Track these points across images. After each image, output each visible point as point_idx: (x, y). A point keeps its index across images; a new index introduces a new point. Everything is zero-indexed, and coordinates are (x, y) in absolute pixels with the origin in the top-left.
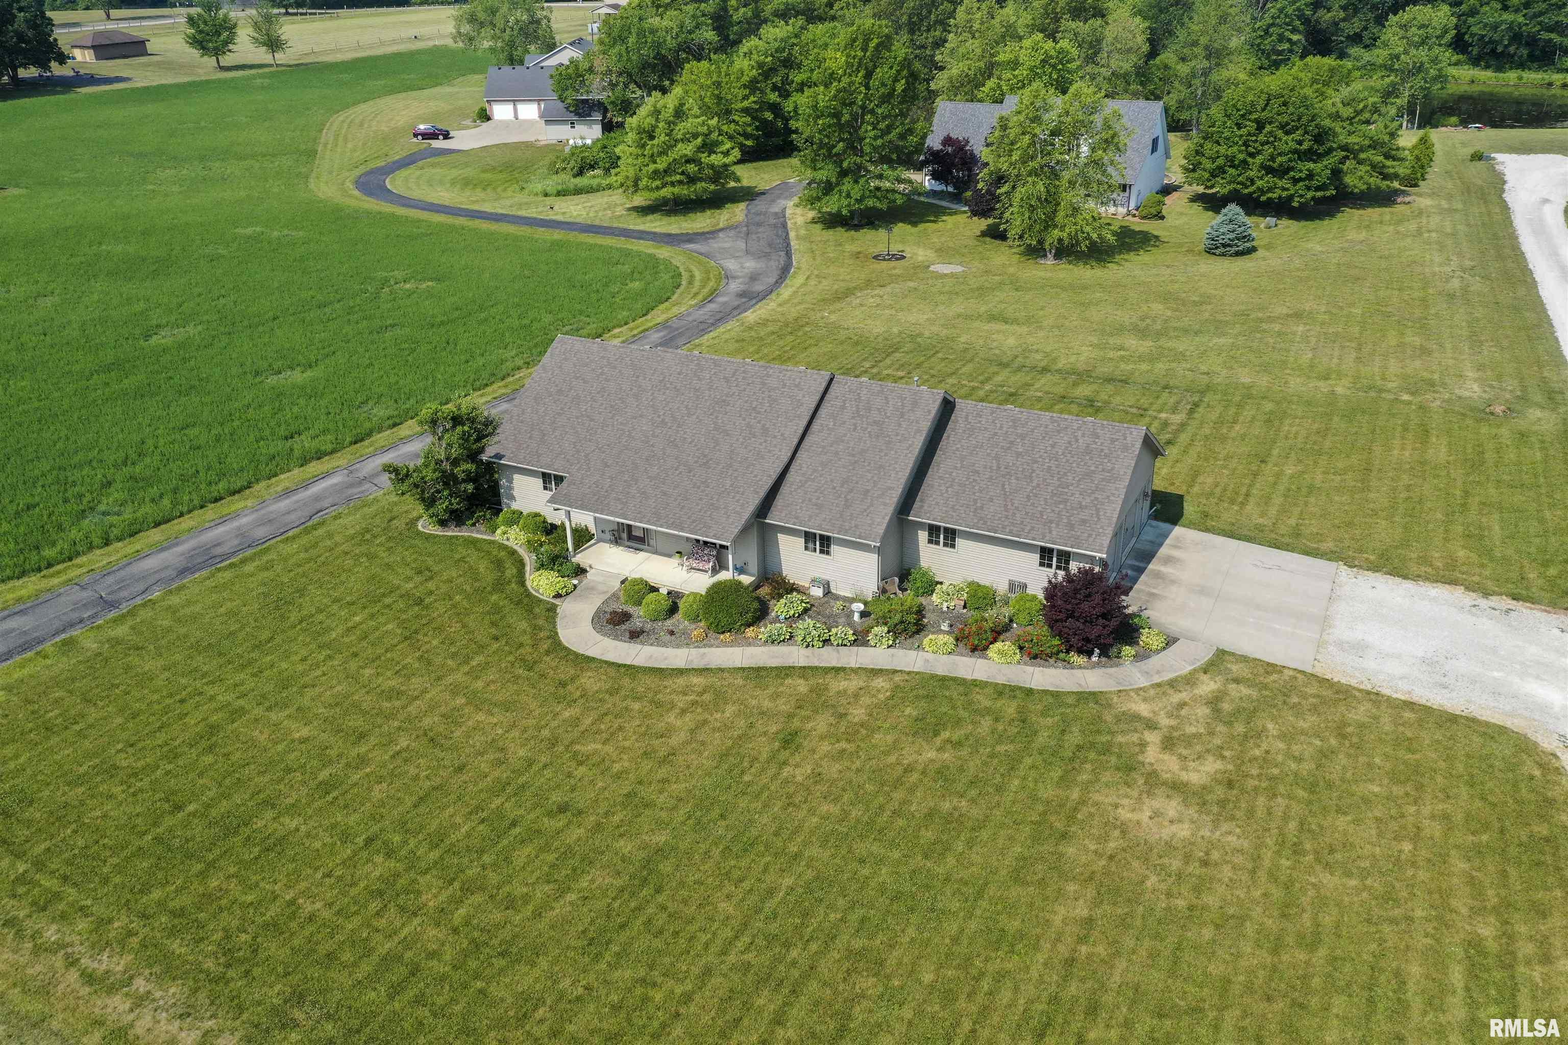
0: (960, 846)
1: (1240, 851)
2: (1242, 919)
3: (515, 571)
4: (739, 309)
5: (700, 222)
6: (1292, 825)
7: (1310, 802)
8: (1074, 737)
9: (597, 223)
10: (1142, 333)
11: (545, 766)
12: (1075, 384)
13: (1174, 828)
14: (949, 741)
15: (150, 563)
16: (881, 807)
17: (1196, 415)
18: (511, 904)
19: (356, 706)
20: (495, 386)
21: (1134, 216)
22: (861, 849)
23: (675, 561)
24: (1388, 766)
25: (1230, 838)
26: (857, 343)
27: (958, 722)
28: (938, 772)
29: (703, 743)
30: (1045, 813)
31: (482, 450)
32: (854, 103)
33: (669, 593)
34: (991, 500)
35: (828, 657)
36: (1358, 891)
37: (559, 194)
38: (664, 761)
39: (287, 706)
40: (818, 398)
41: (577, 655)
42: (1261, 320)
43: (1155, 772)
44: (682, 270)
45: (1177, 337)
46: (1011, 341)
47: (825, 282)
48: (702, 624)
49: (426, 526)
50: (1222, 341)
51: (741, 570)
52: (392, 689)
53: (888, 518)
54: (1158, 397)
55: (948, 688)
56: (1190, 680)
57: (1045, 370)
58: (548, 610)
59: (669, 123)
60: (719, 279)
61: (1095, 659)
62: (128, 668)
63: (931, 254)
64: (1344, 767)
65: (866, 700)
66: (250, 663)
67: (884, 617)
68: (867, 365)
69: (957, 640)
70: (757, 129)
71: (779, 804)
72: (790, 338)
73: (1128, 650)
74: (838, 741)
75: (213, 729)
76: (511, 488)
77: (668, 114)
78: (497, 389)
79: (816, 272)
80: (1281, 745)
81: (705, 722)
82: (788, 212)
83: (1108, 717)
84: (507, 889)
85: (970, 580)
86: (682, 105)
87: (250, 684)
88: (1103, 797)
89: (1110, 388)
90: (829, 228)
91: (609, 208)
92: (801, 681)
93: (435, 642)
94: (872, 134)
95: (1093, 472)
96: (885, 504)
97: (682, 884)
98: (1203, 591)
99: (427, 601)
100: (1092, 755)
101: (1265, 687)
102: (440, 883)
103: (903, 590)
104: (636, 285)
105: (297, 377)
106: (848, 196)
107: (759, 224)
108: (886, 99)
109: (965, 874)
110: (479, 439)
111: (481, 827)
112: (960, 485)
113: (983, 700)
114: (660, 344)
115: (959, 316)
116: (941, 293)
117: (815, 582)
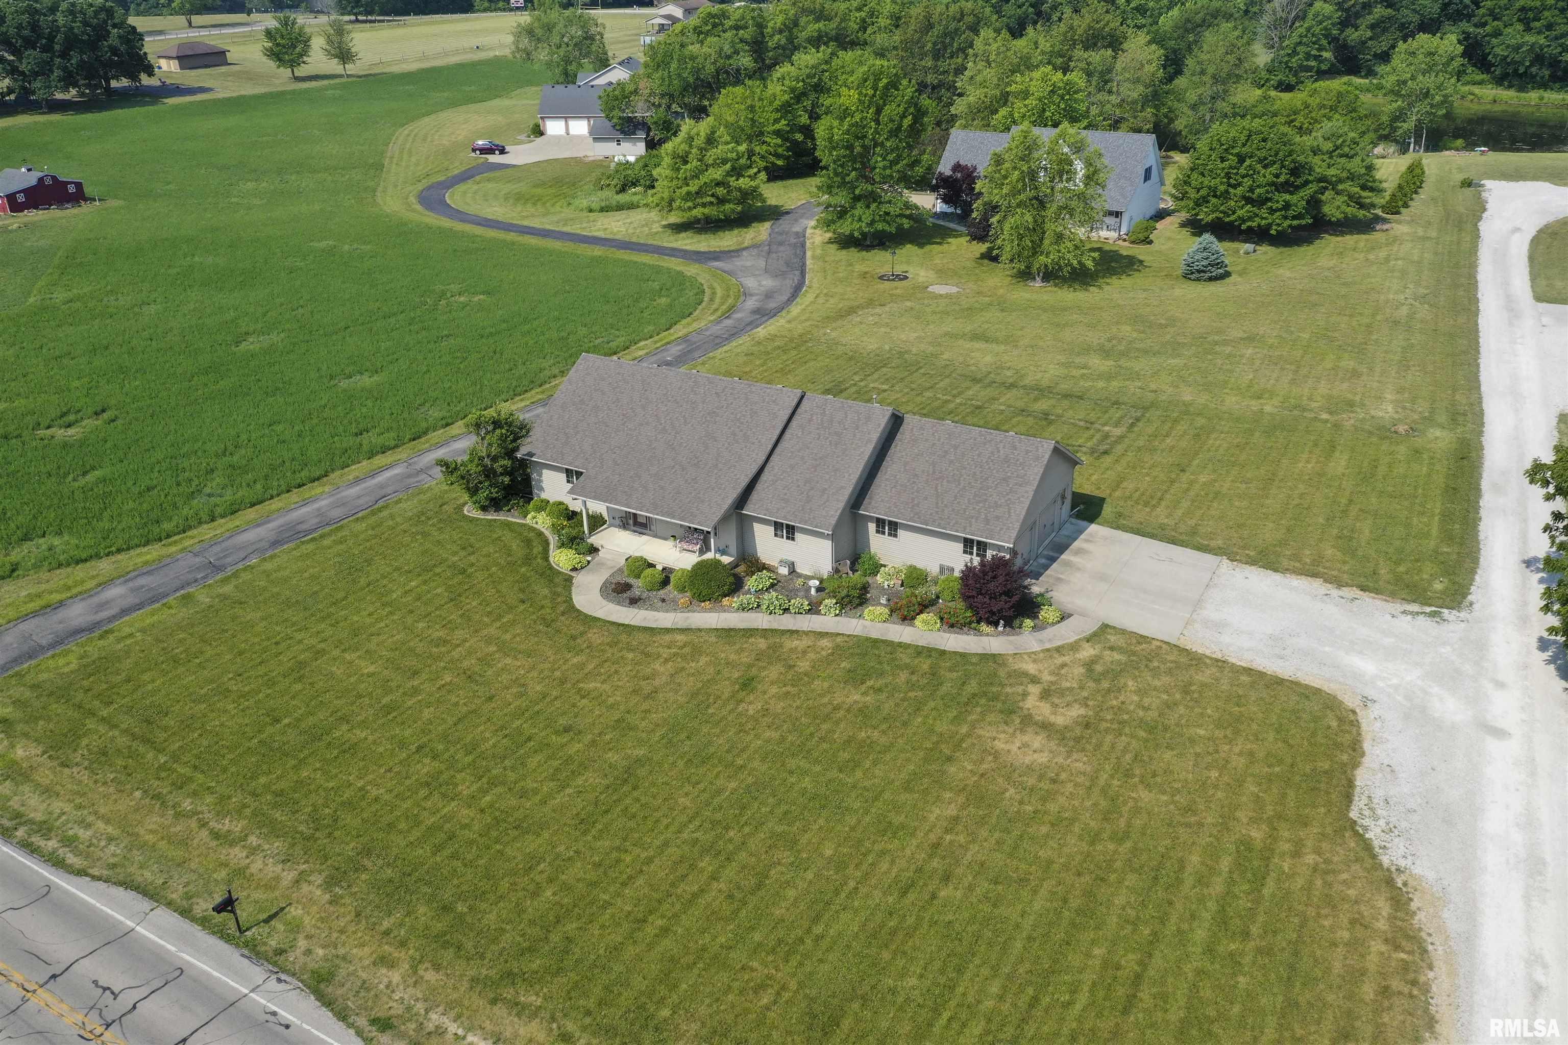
0: (868, 764)
1: (1084, 774)
2: (1073, 821)
3: (541, 549)
4: (753, 325)
5: (727, 240)
6: (1128, 757)
7: (1147, 741)
8: (973, 686)
9: (634, 240)
10: (1106, 353)
11: (556, 698)
12: (1036, 400)
13: (1036, 756)
14: (872, 687)
15: (251, 536)
16: (812, 735)
17: (1136, 429)
18: (524, 794)
19: (412, 650)
20: (533, 392)
21: (1125, 240)
22: (792, 763)
23: (670, 543)
24: (1216, 715)
25: (1077, 764)
26: (851, 358)
27: (882, 674)
28: (860, 710)
29: (679, 684)
30: (938, 742)
31: (517, 449)
32: (865, 136)
33: (664, 569)
34: (926, 499)
35: (787, 622)
36: (1167, 804)
37: (602, 210)
38: (648, 697)
39: (358, 650)
40: (790, 411)
41: (586, 616)
42: (1216, 343)
43: (1030, 715)
44: (705, 287)
45: (1136, 357)
46: (988, 359)
47: (832, 301)
48: (688, 594)
49: (473, 511)
50: (1176, 361)
51: (723, 552)
52: (440, 638)
53: (840, 511)
54: (1106, 412)
55: (878, 648)
56: (1074, 647)
57: (1012, 386)
58: (566, 580)
59: (701, 149)
60: (737, 298)
61: (1000, 629)
62: (234, 618)
63: (932, 275)
64: (1181, 716)
65: (811, 656)
66: (329, 616)
67: (834, 592)
68: (857, 378)
69: (892, 611)
70: (788, 149)
71: (733, 730)
72: (794, 353)
73: (1028, 622)
74: (785, 686)
75: (302, 665)
76: (541, 481)
77: (699, 141)
78: (535, 394)
79: (825, 291)
80: (1136, 698)
81: (683, 669)
82: (809, 231)
83: (1002, 673)
84: (522, 784)
85: (909, 563)
86: (713, 133)
87: (329, 632)
88: (986, 732)
89: (1066, 403)
90: (843, 248)
91: (647, 224)
92: (763, 640)
93: (474, 604)
94: (881, 165)
96: (838, 500)
97: (653, 784)
98: (1102, 577)
99: (470, 570)
100: (983, 701)
101: (1134, 653)
102: (472, 779)
103: (854, 571)
105: (366, 381)
106: (860, 220)
107: (781, 244)
108: (895, 133)
109: (867, 783)
110: (515, 440)
111: (505, 741)
112: (902, 486)
113: (904, 658)
114: (679, 356)
115: (946, 334)
116: (934, 312)
117: (782, 562)
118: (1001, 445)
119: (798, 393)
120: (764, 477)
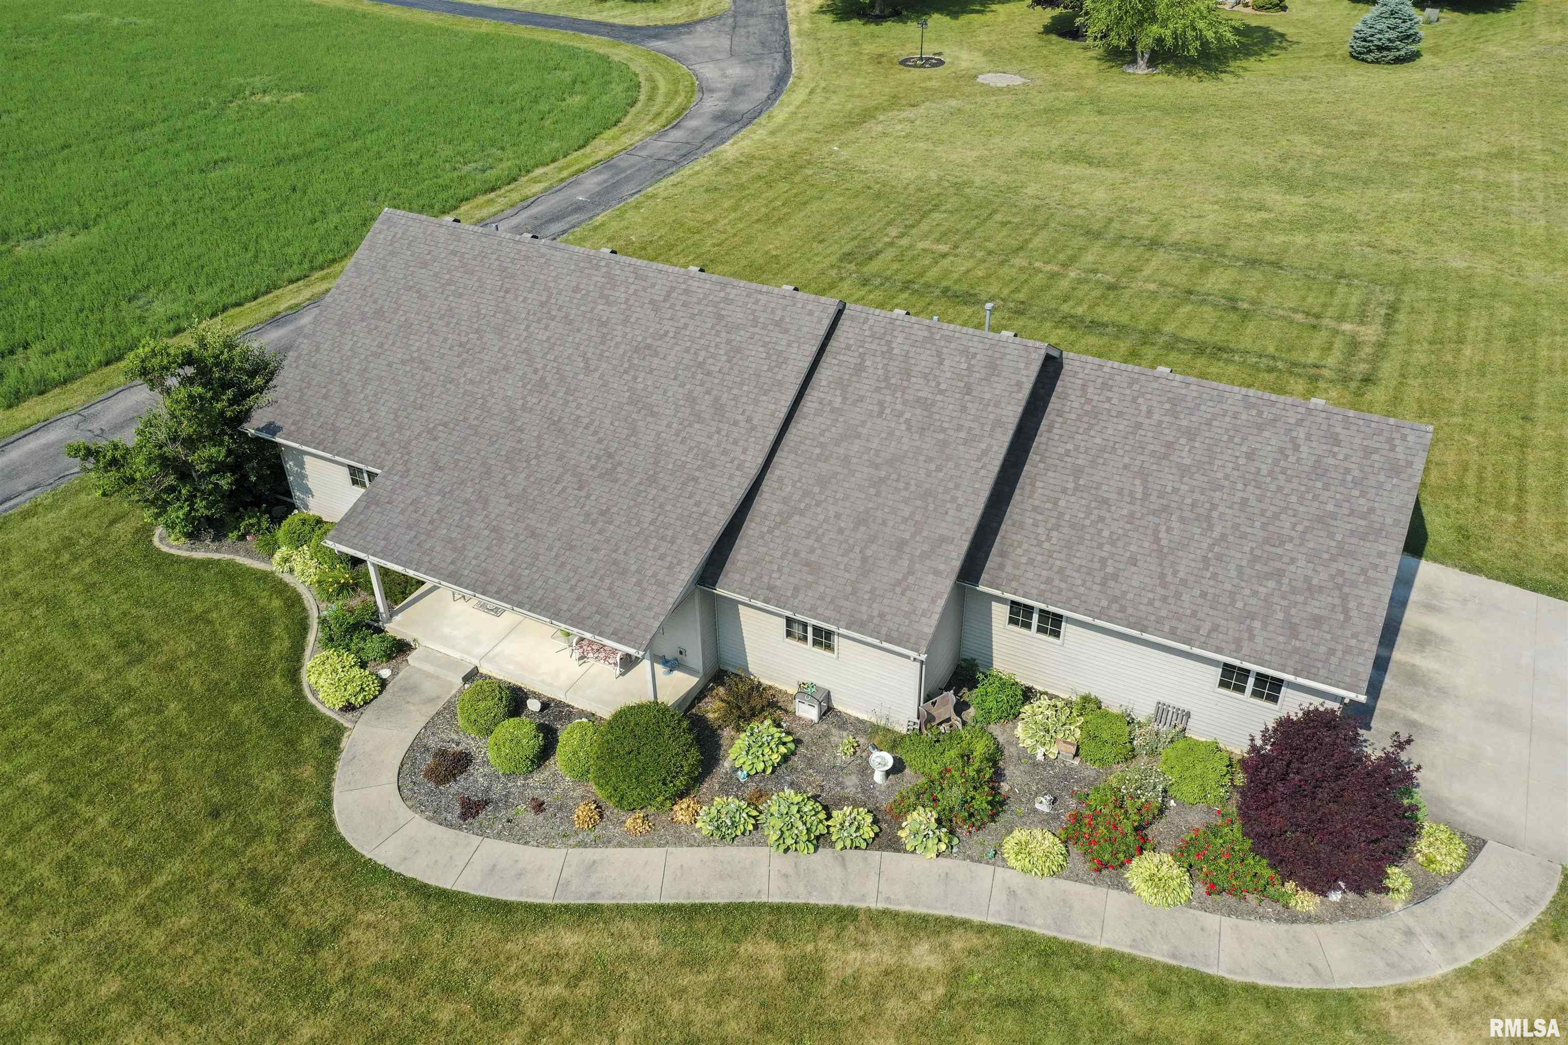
3: (287, 644)
4: (716, 138)
5: (673, 10)
9: (540, 10)
10: (1289, 183)
12: (1203, 270)
17: (1399, 327)
21: (1246, 5)
26: (878, 196)
31: (244, 416)
33: (546, 707)
34: (1133, 561)
35: (825, 879)
40: (814, 348)
41: (357, 860)
42: (1456, 164)
44: (642, 78)
45: (1339, 190)
46: (1100, 194)
47: (835, 99)
48: (597, 785)
49: (165, 538)
50: (1404, 196)
51: (670, 665)
53: (941, 602)
54: (1331, 294)
55: (1058, 976)
57: (1154, 244)
58: (325, 742)
61: (1336, 898)
63: (978, 59)
67: (931, 787)
68: (893, 232)
69: (1067, 841)
72: (784, 186)
73: (1396, 875)
76: (303, 477)
89: (1256, 276)
90: (842, 19)
92: (773, 949)
95: (1334, 516)
96: (937, 573)
98: (1501, 715)
103: (964, 714)
107: (750, 14)
112: (1073, 526)
114: (599, 193)
115: (1023, 152)
116: (996, 116)
117: (805, 690)
118: (1301, 433)
119: (830, 303)
120: (763, 503)
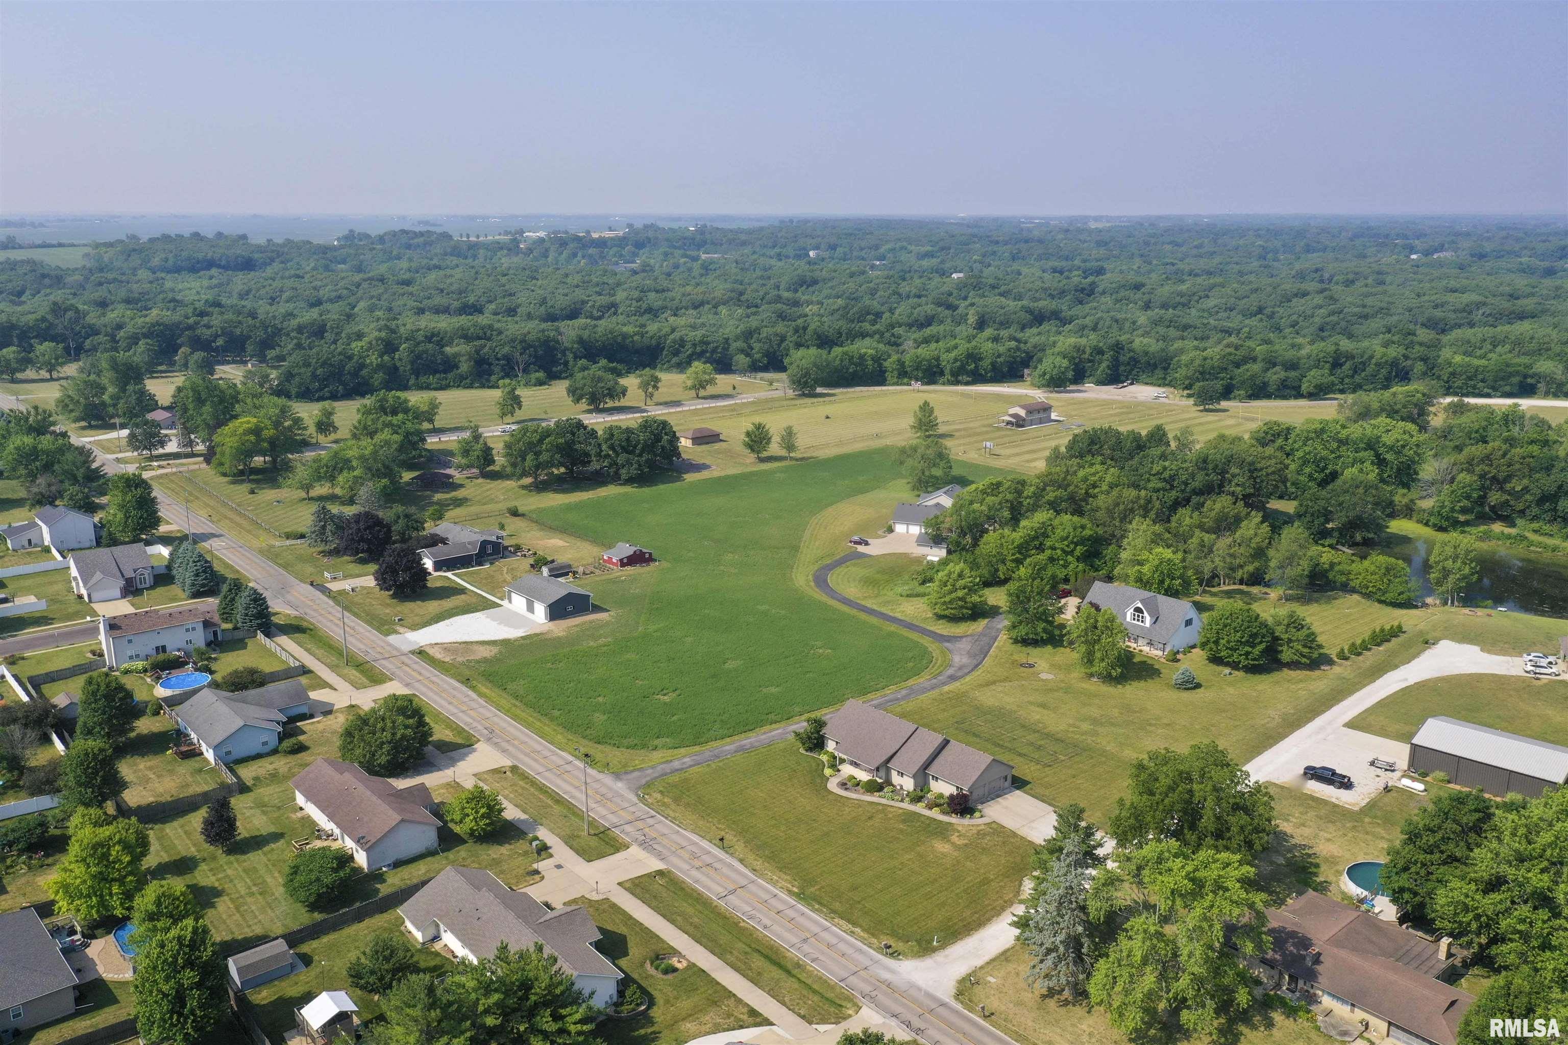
1: (955, 856)
2: (944, 865)
3: (822, 767)
5: (960, 629)
6: (972, 855)
8: (939, 830)
9: (914, 622)
10: (1094, 722)
11: (814, 812)
12: (1042, 739)
13: (945, 850)
14: (908, 825)
15: (727, 748)
16: (883, 833)
17: (1073, 758)
19: (774, 792)
20: (836, 706)
21: (1162, 658)
23: (862, 772)
26: (977, 708)
27: (913, 822)
28: (901, 830)
29: (851, 814)
30: (918, 842)
31: (820, 731)
34: (947, 770)
37: (908, 596)
38: (840, 816)
42: (1151, 725)
43: (951, 840)
44: (934, 659)
45: (1106, 726)
46: (1038, 717)
47: (987, 676)
49: (802, 751)
50: (1123, 731)
51: (879, 778)
53: (921, 770)
55: (916, 815)
56: (978, 825)
57: (1038, 732)
58: (827, 779)
60: (946, 667)
62: (722, 774)
63: (1047, 667)
65: (894, 814)
68: (973, 718)
69: (926, 805)
71: (861, 828)
72: (954, 701)
74: (882, 820)
75: (742, 790)
76: (827, 744)
77: (954, 576)
79: (989, 669)
80: (987, 842)
81: (854, 811)
82: (1004, 629)
83: (950, 828)
84: (798, 831)
85: (938, 791)
88: (934, 842)
90: (1015, 643)
91: (924, 611)
96: (919, 766)
99: (797, 770)
100: (939, 834)
101: (997, 831)
104: (911, 664)
105: (773, 690)
106: (1024, 630)
110: (820, 728)
112: (941, 764)
113: (923, 819)
114: (904, 696)
115: (1029, 702)
116: (1032, 689)
118: (976, 755)
119: (917, 727)
120: (898, 754)
